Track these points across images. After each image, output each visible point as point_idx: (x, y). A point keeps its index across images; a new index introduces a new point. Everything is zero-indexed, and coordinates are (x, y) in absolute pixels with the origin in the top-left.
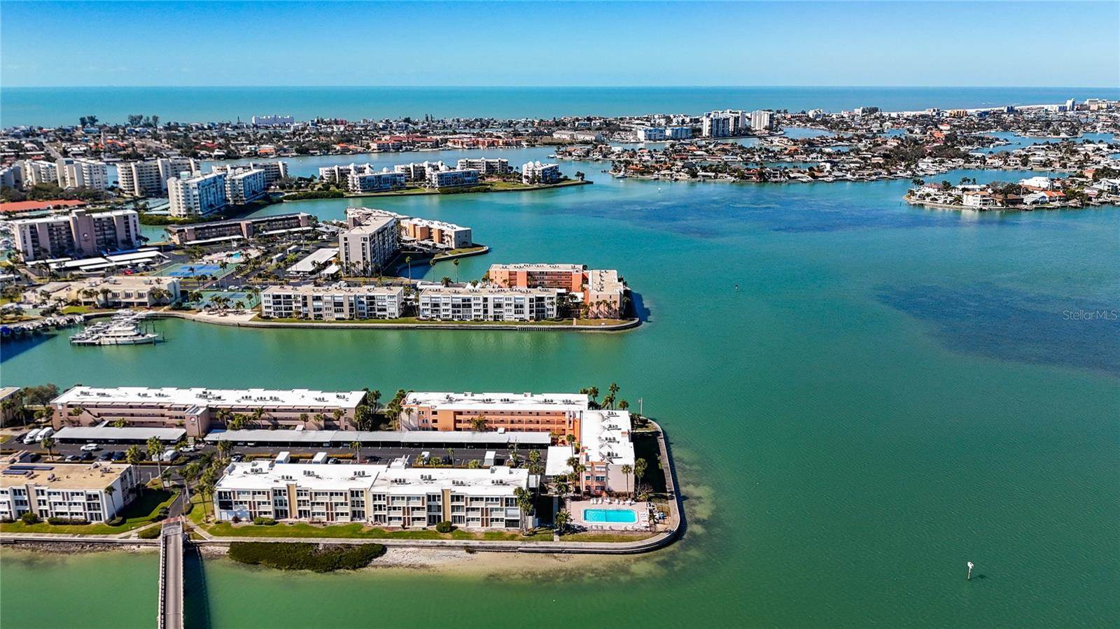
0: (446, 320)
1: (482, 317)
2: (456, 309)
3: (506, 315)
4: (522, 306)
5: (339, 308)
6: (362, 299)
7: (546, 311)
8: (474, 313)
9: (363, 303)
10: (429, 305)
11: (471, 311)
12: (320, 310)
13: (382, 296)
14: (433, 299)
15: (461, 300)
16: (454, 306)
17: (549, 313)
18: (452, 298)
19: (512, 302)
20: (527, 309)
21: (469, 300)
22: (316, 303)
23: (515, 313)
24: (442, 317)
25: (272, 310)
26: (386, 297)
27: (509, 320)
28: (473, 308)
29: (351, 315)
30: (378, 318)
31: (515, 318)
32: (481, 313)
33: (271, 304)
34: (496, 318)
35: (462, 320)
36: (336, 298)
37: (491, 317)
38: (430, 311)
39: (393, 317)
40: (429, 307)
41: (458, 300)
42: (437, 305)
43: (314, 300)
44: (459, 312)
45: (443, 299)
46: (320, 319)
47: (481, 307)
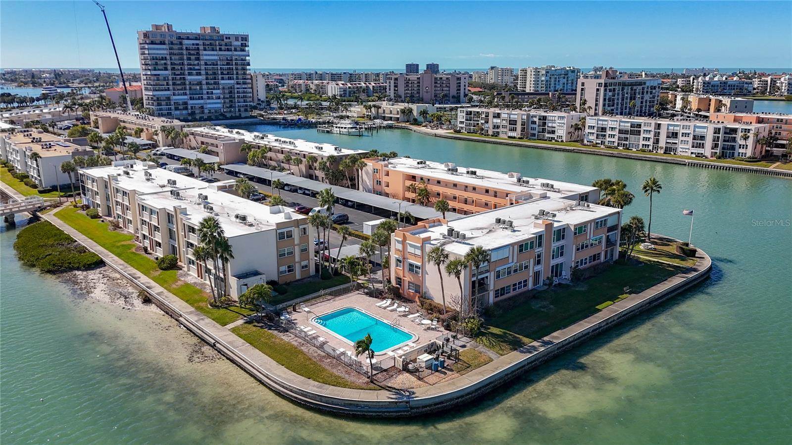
0: (610, 147)
1: (651, 148)
2: (623, 136)
3: (680, 147)
4: (703, 138)
5: (513, 126)
6: (535, 119)
7: (737, 147)
8: (642, 142)
9: (534, 123)
10: (596, 128)
11: (639, 139)
12: (498, 127)
13: (553, 116)
14: (599, 122)
15: (629, 125)
16: (621, 132)
17: (741, 151)
18: (621, 121)
19: (691, 131)
20: (709, 143)
21: (639, 126)
22: (495, 120)
23: (693, 147)
24: (607, 143)
25: (463, 126)
26: (556, 118)
27: (683, 154)
28: (642, 135)
29: (521, 134)
30: (546, 140)
31: (692, 153)
32: (651, 143)
33: (464, 120)
34: (667, 151)
35: (628, 149)
36: (512, 116)
37: (661, 148)
38: (595, 135)
39: (560, 140)
40: (594, 131)
41: (626, 124)
42: (604, 129)
43: (494, 117)
44: (626, 139)
45: (610, 123)
46: (496, 136)
47: (651, 135)
